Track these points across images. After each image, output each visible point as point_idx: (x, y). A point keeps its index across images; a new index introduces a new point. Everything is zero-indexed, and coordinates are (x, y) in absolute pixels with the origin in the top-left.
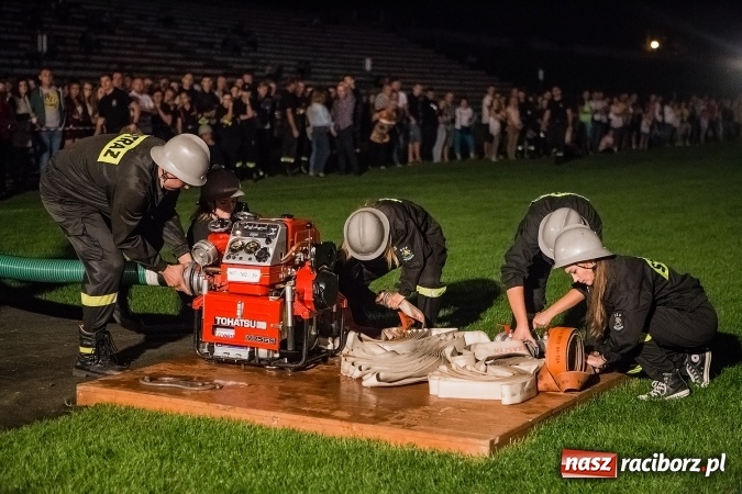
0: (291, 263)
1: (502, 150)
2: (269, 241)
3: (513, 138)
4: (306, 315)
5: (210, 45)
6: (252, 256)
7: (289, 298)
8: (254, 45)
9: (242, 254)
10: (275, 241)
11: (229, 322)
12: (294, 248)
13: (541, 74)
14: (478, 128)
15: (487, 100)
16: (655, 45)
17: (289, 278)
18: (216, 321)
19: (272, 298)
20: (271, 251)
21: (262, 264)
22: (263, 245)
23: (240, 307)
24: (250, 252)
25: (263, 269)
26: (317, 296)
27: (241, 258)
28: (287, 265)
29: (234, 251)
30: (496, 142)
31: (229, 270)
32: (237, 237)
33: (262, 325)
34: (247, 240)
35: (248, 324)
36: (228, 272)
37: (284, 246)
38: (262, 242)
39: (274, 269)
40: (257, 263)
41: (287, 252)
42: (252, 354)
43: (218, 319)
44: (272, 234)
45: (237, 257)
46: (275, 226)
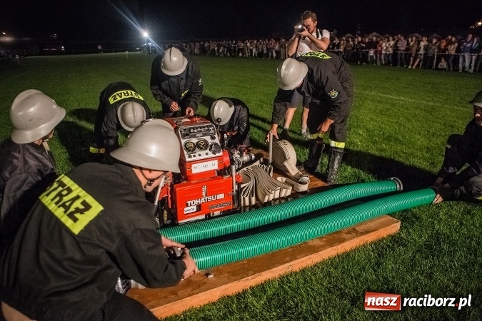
2: (213, 138)
6: (208, 151)
9: (198, 152)
11: (196, 202)
18: (187, 204)
21: (217, 155)
23: (204, 189)
25: (218, 158)
27: (199, 155)
29: (191, 151)
31: (193, 166)
32: (187, 141)
33: (221, 196)
35: (210, 198)
36: (193, 168)
38: (208, 138)
40: (213, 155)
43: (189, 202)
44: (212, 132)
45: (197, 155)
46: (211, 126)
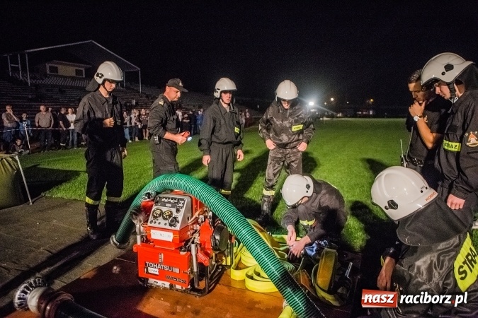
2: (178, 211)
4: (207, 262)
6: (166, 222)
7: (194, 253)
9: (160, 219)
10: (183, 211)
11: (154, 266)
12: (197, 213)
18: (146, 264)
20: (180, 219)
21: (173, 228)
22: (175, 214)
23: (161, 256)
24: (165, 219)
25: (174, 232)
26: (214, 246)
27: (159, 223)
28: (193, 224)
29: (155, 218)
31: (153, 231)
32: (157, 208)
33: (177, 270)
34: (164, 209)
35: (167, 268)
36: (152, 233)
37: (190, 212)
39: (184, 229)
40: (168, 227)
41: (192, 216)
42: (171, 286)
43: (147, 263)
44: (181, 205)
45: (157, 222)
46: (183, 200)
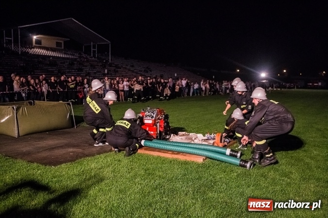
0: (159, 119)
1: (205, 94)
2: (154, 114)
3: (208, 91)
4: (162, 131)
5: (142, 71)
7: (158, 127)
8: (151, 71)
9: (148, 117)
12: (159, 116)
13: (214, 77)
14: (200, 89)
15: (202, 82)
16: (238, 71)
17: (158, 122)
19: (155, 127)
20: (154, 116)
23: (147, 128)
24: (150, 116)
25: (153, 120)
26: (164, 126)
29: (146, 116)
30: (204, 92)
32: (147, 113)
33: (152, 133)
34: (149, 114)
36: (145, 121)
37: (157, 115)
38: (152, 114)
39: (155, 120)
46: (155, 111)
